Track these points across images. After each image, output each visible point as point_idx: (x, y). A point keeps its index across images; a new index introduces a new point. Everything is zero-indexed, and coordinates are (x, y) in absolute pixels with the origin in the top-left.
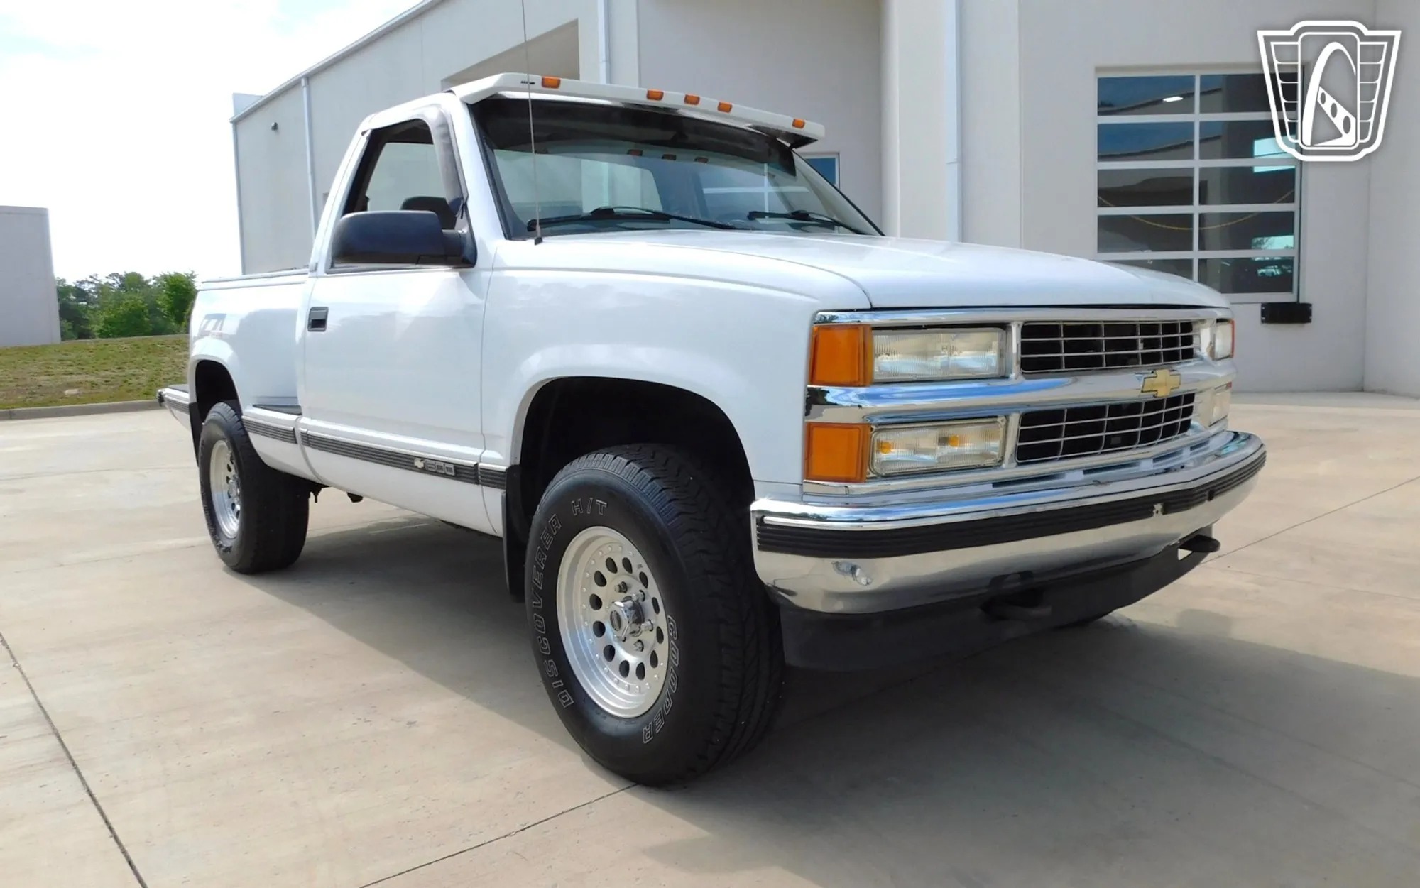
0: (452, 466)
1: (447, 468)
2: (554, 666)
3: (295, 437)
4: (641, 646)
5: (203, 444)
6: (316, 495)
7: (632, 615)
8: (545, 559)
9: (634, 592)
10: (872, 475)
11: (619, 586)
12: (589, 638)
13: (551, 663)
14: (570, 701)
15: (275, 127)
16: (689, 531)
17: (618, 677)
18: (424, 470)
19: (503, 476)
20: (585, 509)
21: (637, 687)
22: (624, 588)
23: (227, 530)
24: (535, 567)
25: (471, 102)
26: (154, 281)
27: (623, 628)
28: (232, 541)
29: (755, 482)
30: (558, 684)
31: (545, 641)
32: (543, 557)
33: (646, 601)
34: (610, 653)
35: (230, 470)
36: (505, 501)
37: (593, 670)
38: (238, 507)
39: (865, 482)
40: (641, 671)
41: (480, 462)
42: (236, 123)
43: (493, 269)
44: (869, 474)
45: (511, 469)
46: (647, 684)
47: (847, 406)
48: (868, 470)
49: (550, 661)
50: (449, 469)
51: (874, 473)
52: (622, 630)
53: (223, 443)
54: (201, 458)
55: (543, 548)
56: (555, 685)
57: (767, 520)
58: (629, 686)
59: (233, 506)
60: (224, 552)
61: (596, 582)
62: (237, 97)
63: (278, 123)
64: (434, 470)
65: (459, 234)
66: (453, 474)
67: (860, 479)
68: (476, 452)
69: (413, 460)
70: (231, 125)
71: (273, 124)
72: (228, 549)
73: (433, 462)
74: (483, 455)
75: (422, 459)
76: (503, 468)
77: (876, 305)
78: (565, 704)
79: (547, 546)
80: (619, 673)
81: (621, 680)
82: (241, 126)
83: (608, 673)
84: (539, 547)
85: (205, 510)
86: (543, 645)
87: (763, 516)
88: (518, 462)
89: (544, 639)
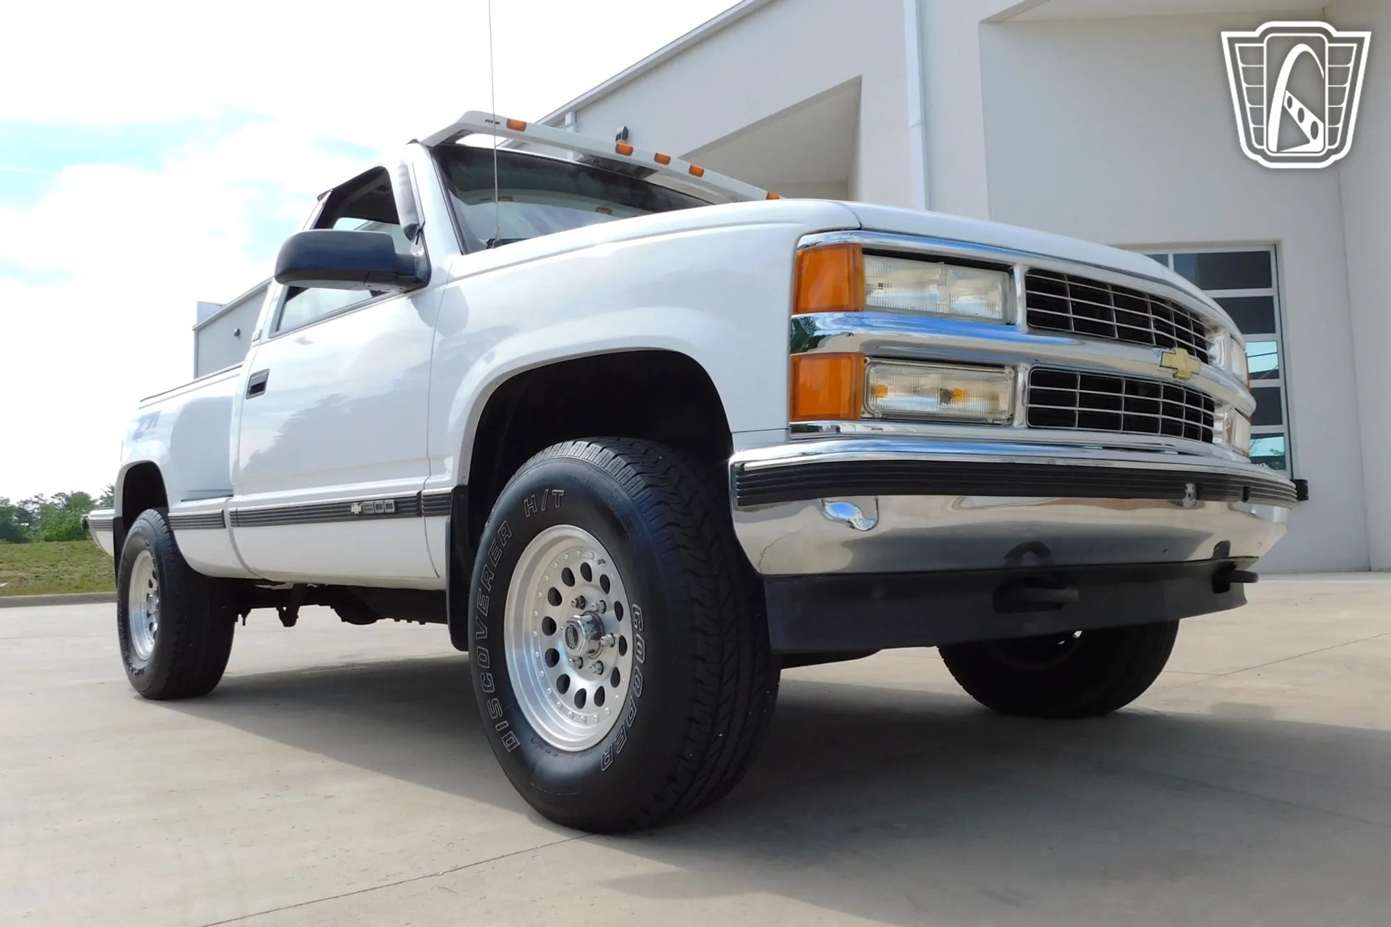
0: (392, 501)
1: (387, 504)
2: (498, 705)
3: (223, 520)
4: (601, 667)
5: (124, 558)
6: (244, 617)
7: (591, 628)
8: (492, 578)
9: (593, 604)
10: (867, 415)
11: (577, 599)
12: (540, 669)
13: (495, 702)
14: (516, 743)
15: (238, 333)
16: (659, 503)
17: (573, 709)
18: (362, 516)
19: (450, 498)
20: (539, 508)
21: (595, 716)
22: (581, 602)
23: (141, 651)
24: (480, 589)
25: (433, 145)
26: (101, 501)
27: (580, 643)
28: (147, 662)
29: (734, 437)
30: (502, 726)
31: (489, 676)
32: (491, 575)
33: (606, 613)
34: (564, 683)
35: (151, 585)
36: (449, 527)
37: (543, 706)
38: (155, 626)
39: (859, 421)
40: (600, 697)
41: (424, 489)
42: (198, 330)
43: (447, 283)
44: (864, 413)
45: (457, 490)
46: (607, 709)
47: (836, 335)
48: (863, 409)
49: (494, 700)
50: (389, 506)
51: (870, 413)
52: (578, 648)
53: (146, 554)
54: (121, 575)
55: (490, 566)
56: (498, 727)
57: (748, 468)
58: (586, 717)
59: (151, 625)
60: (136, 676)
61: (549, 600)
62: (201, 305)
63: (240, 329)
64: (373, 512)
65: (414, 257)
66: (393, 510)
67: (854, 417)
68: (418, 481)
69: (350, 507)
70: (193, 333)
71: (236, 331)
72: (141, 671)
73: (372, 502)
74: (427, 482)
75: (360, 502)
76: (449, 489)
77: (865, 225)
78: (510, 748)
79: (495, 562)
80: (575, 706)
81: (575, 712)
82: (203, 334)
83: (561, 708)
84: (486, 565)
85: (120, 632)
86: (487, 682)
87: (743, 465)
88: (466, 482)
89: (487, 674)
